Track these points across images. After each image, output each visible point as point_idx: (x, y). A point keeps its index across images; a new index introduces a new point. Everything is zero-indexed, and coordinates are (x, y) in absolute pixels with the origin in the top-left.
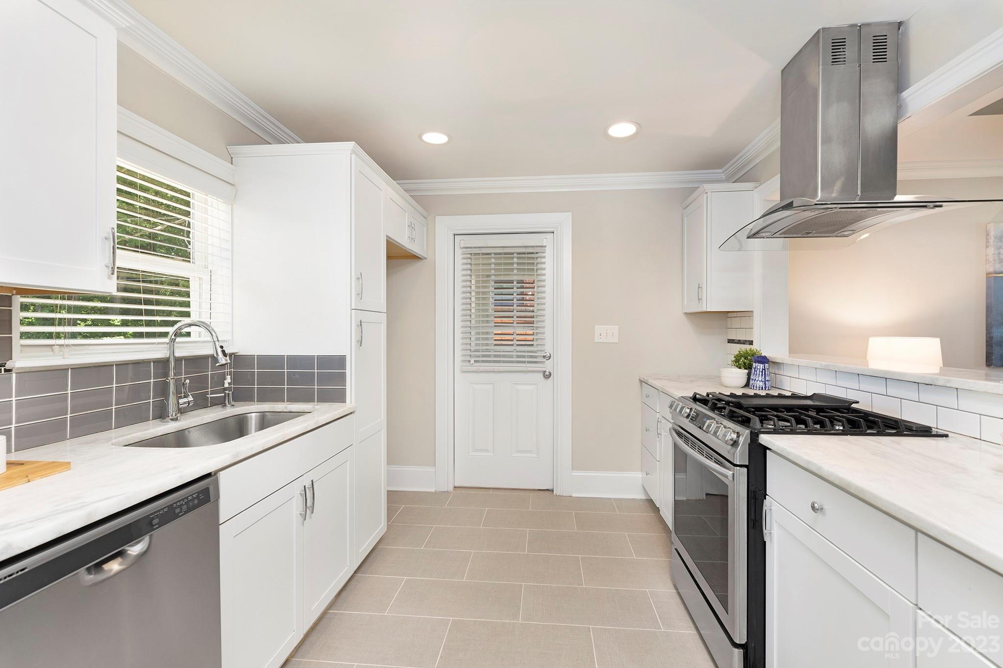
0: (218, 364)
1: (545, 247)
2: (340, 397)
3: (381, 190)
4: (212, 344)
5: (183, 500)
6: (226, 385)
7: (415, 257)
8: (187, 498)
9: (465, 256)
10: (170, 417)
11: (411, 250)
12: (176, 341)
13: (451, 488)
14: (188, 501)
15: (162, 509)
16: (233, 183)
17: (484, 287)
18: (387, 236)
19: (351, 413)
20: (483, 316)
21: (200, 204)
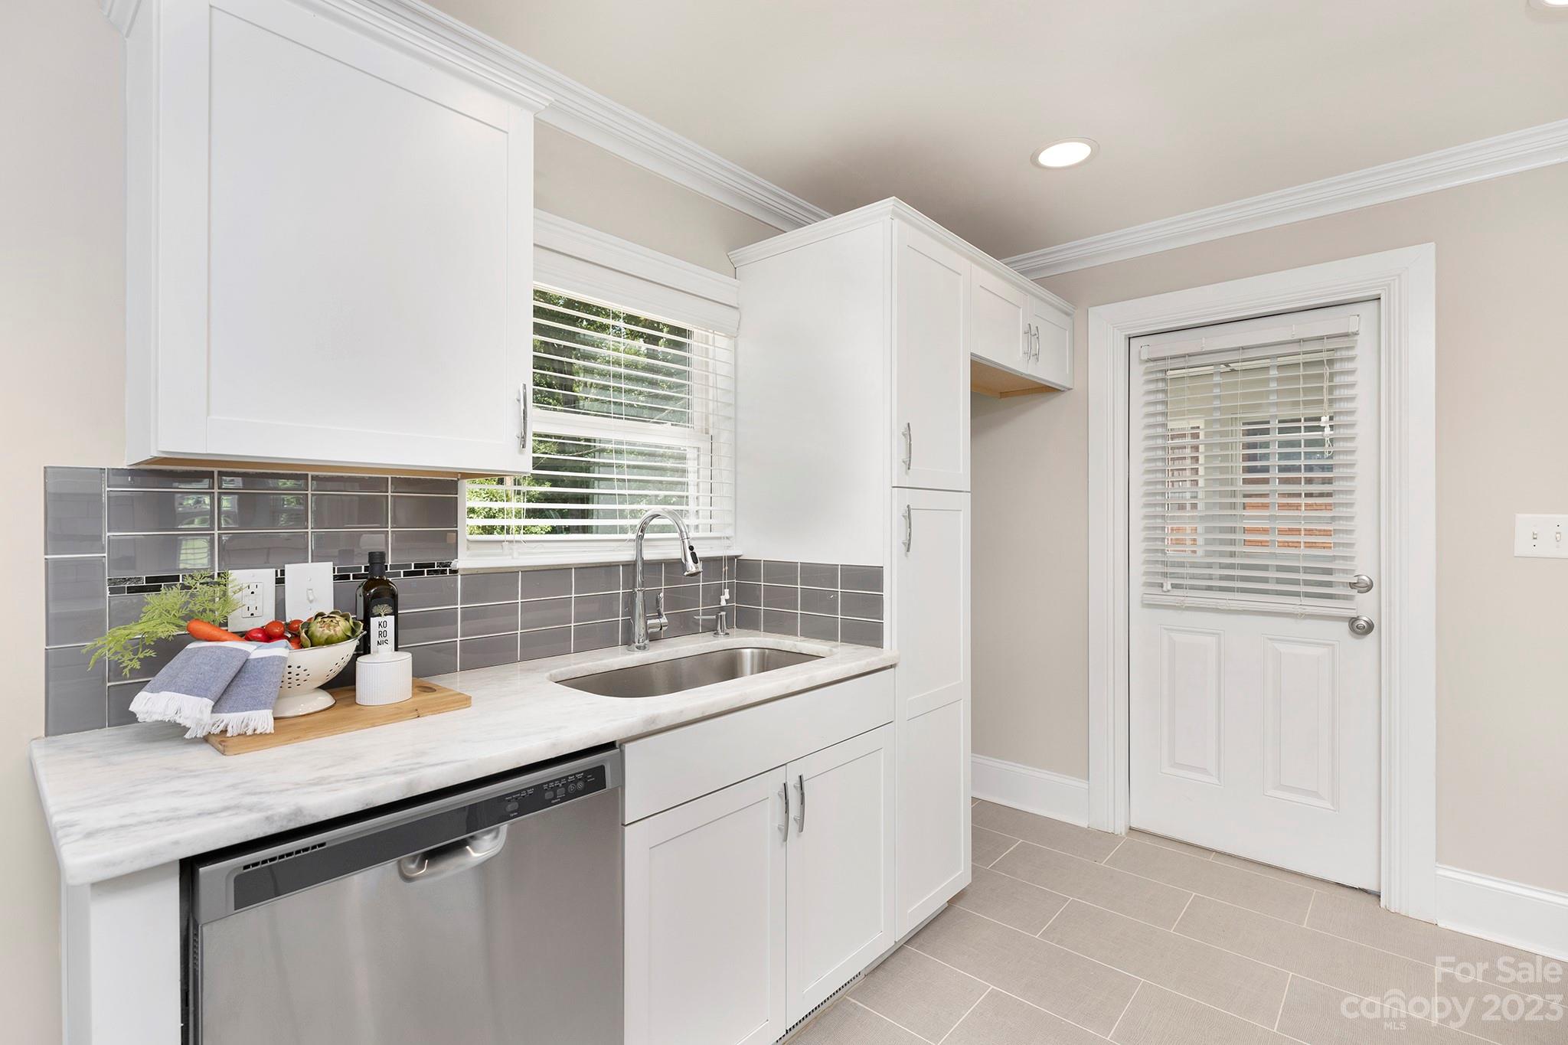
0: (686, 573)
1: (1356, 334)
2: (872, 636)
3: (959, 274)
4: (679, 543)
5: (559, 780)
6: (723, 603)
7: (1046, 390)
8: (567, 778)
9: (1153, 377)
10: (637, 644)
11: (1029, 375)
12: (645, 537)
13: (1121, 829)
14: (568, 784)
15: (525, 789)
16: (737, 306)
17: (1223, 434)
18: (972, 354)
19: (891, 666)
20: (1222, 494)
21: (700, 344)
